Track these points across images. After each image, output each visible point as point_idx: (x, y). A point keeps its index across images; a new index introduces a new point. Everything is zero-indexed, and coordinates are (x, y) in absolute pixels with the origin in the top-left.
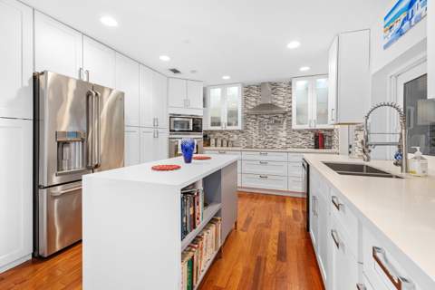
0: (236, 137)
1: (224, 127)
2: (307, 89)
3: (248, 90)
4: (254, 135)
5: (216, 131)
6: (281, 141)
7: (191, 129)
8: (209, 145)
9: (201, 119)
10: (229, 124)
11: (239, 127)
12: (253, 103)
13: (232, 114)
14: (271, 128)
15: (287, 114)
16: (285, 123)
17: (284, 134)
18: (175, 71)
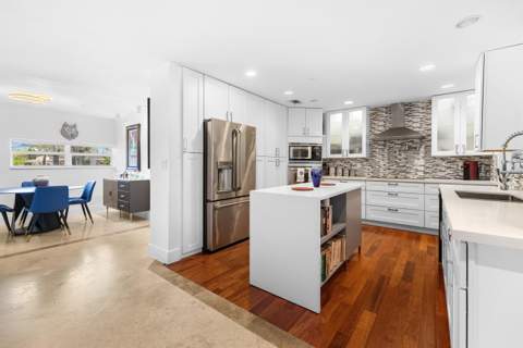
0: (359, 166)
1: (345, 154)
2: (453, 108)
3: (374, 113)
4: (382, 163)
5: (337, 159)
6: (417, 170)
7: (309, 157)
8: (328, 174)
9: (320, 147)
10: (351, 152)
11: (364, 154)
12: (380, 128)
13: (355, 141)
14: (403, 155)
15: (425, 140)
16: (422, 149)
17: (422, 162)
18: (296, 102)
